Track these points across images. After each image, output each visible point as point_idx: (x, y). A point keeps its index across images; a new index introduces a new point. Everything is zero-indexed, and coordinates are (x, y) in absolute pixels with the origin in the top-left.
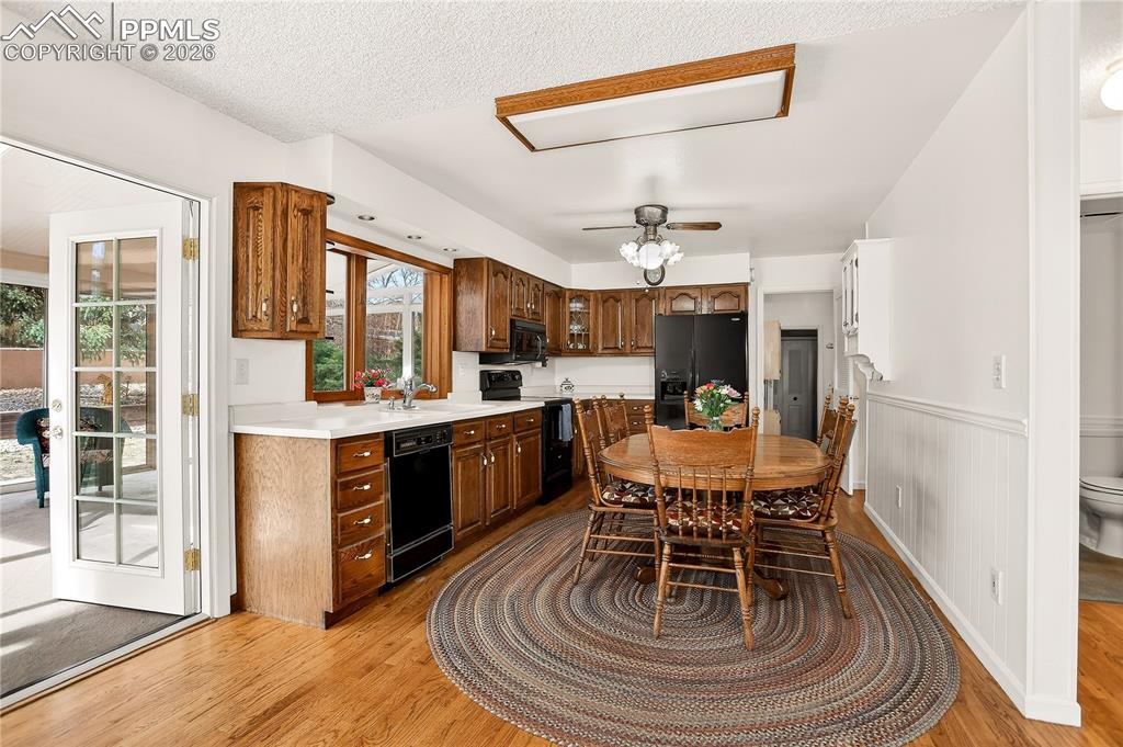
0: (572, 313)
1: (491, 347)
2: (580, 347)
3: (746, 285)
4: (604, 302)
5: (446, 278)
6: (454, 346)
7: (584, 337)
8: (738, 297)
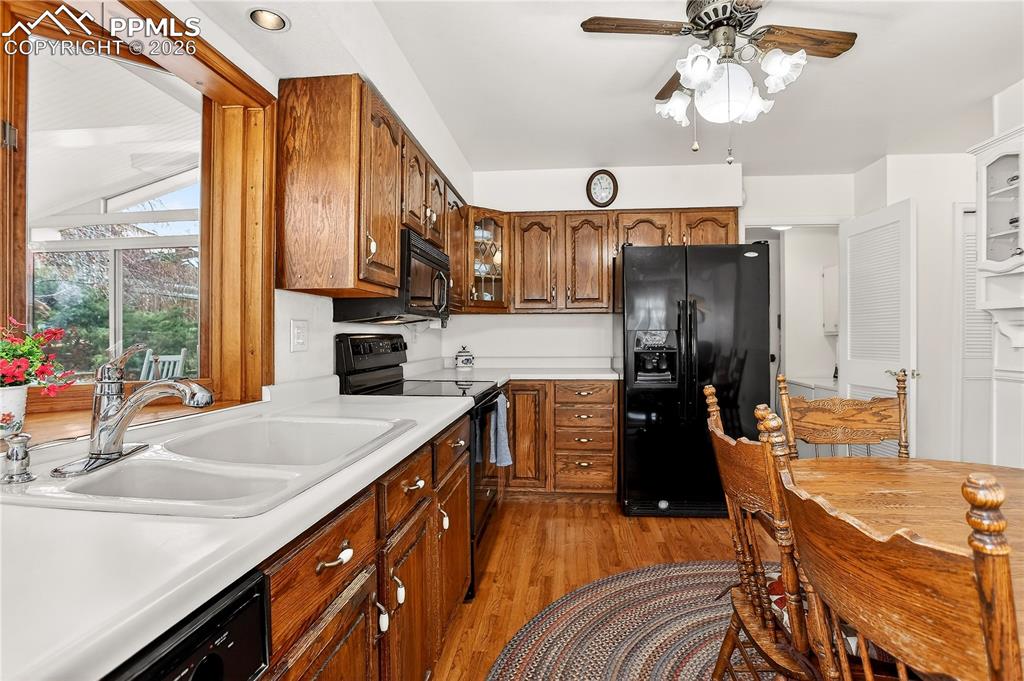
0: (476, 243)
1: (365, 280)
2: (487, 297)
3: (735, 210)
4: (525, 230)
5: (259, 115)
6: (279, 275)
7: (494, 282)
8: (725, 226)
